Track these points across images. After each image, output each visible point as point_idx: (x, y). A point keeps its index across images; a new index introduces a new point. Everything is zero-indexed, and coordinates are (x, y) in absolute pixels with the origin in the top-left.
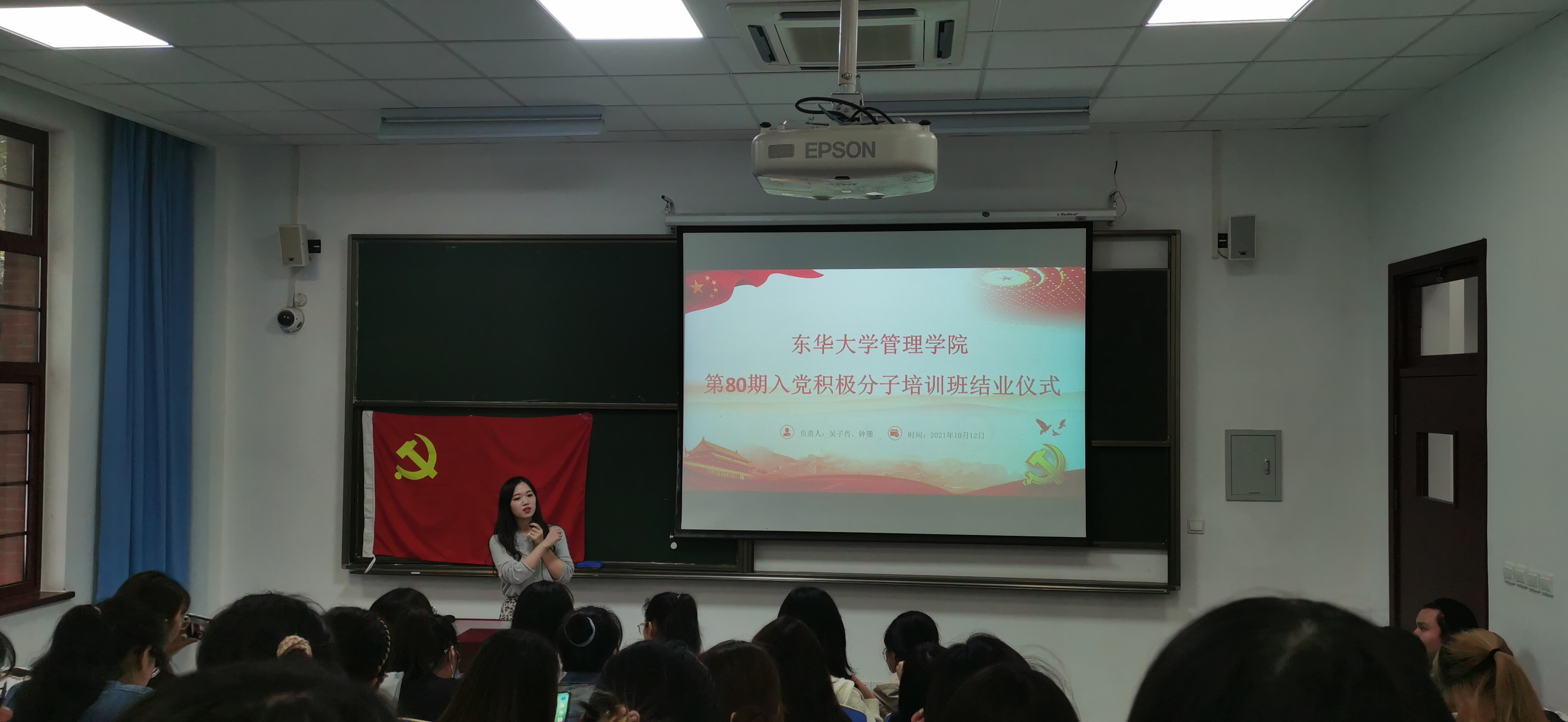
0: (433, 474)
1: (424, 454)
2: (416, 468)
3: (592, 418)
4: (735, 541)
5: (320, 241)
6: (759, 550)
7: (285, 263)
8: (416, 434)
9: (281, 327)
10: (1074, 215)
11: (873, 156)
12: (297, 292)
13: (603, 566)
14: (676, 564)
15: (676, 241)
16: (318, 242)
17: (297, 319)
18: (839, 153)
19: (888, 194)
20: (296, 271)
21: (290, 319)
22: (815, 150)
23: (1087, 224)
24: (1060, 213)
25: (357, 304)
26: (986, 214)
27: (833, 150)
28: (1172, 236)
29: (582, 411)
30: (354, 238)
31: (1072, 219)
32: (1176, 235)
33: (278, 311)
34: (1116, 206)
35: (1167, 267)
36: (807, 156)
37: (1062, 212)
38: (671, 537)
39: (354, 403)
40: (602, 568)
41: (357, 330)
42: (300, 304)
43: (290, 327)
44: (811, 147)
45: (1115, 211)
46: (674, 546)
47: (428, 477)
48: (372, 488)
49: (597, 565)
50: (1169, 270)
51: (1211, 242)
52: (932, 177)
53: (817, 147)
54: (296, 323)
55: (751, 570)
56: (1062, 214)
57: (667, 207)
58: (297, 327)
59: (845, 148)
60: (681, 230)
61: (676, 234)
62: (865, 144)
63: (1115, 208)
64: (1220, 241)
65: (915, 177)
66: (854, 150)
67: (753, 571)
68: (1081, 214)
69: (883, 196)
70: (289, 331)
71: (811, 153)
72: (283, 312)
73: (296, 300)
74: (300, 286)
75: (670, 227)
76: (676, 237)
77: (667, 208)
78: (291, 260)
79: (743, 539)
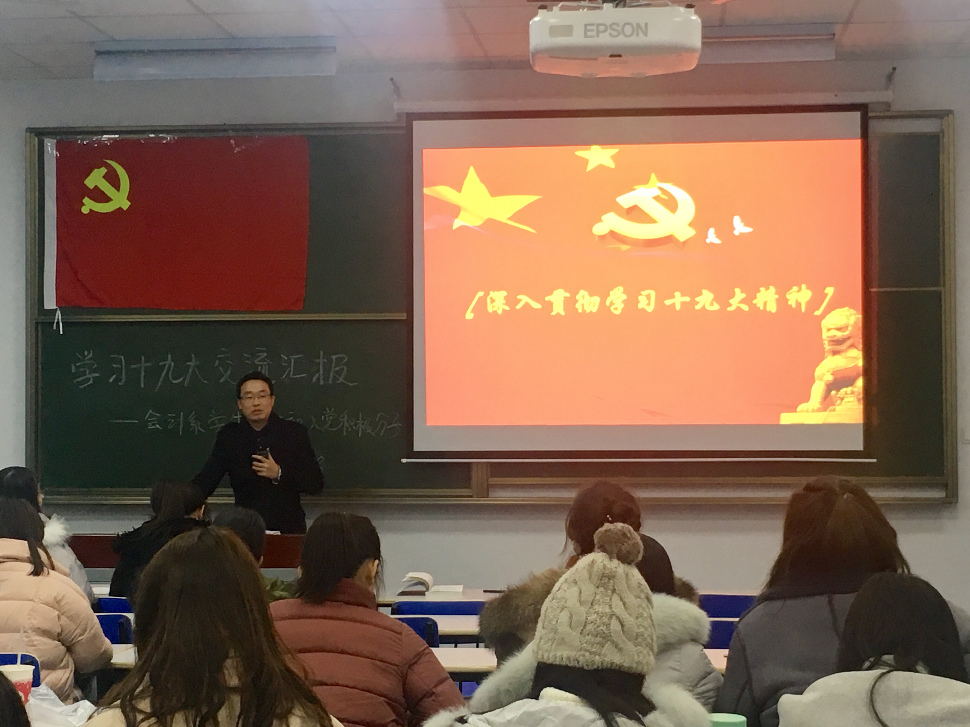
0: (126, 205)
1: (114, 181)
2: (107, 199)
11: (646, 34)
18: (615, 33)
22: (592, 30)
27: (609, 31)
36: (586, 36)
44: (589, 28)
47: (120, 208)
53: (594, 28)
59: (619, 29)
62: (638, 25)
66: (628, 30)
71: (589, 33)
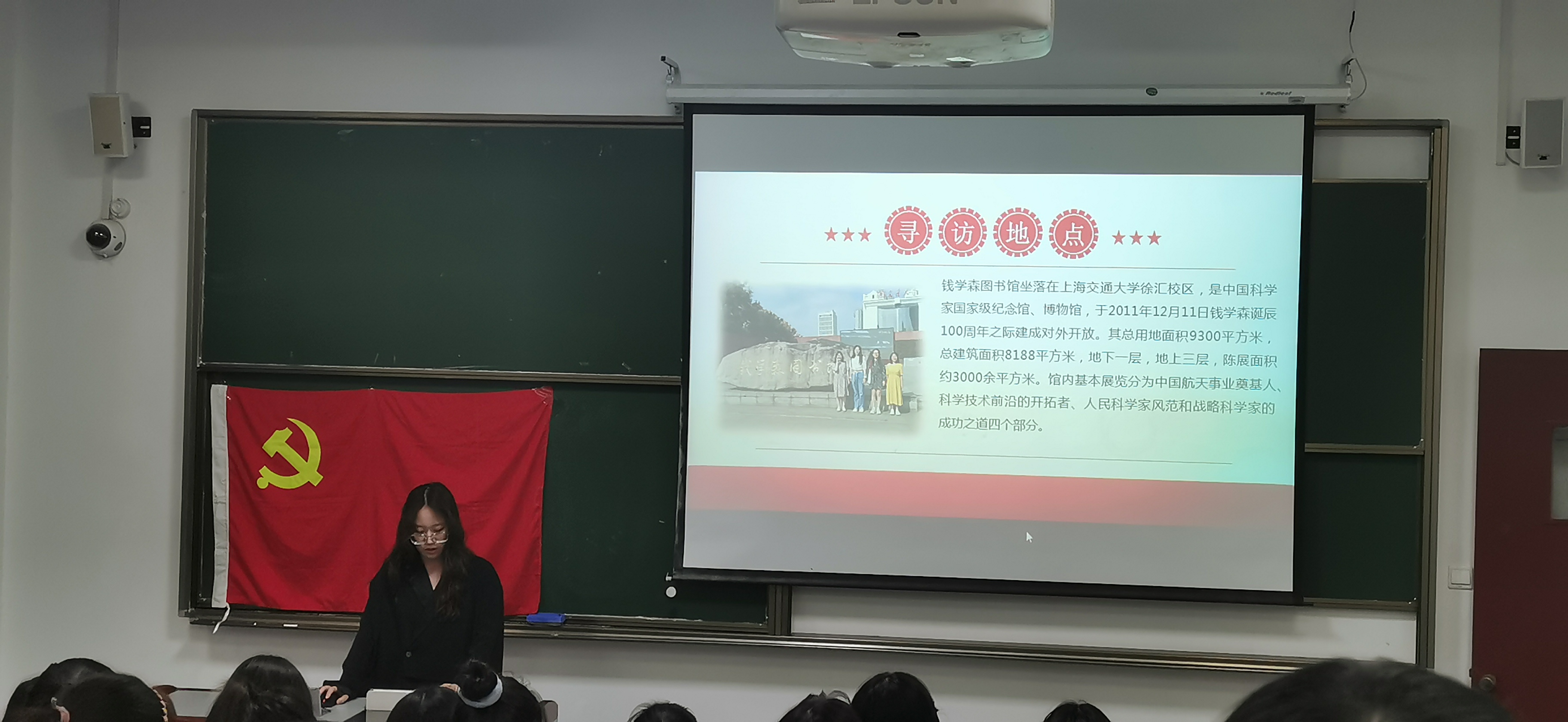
3: (551, 396)
4: (765, 586)
5: (150, 118)
6: (800, 600)
7: (96, 152)
8: (290, 419)
9: (92, 250)
10: (1287, 94)
12: (114, 198)
13: (567, 621)
14: (675, 620)
15: (682, 127)
16: (148, 121)
17: (115, 237)
19: (979, 60)
20: (114, 163)
21: (106, 237)
23: (1307, 111)
24: (1265, 91)
25: (204, 215)
26: (1152, 91)
28: (1436, 129)
29: (538, 384)
30: (201, 115)
31: (1284, 101)
32: (1441, 127)
33: (87, 226)
34: (1350, 82)
35: (1427, 178)
37: (1268, 90)
38: (668, 578)
39: (198, 366)
40: (564, 623)
41: (204, 255)
42: (119, 215)
43: (104, 249)
45: (1349, 89)
46: (671, 592)
48: (225, 503)
49: (557, 619)
50: (1430, 181)
51: (1497, 138)
52: (1044, 34)
54: (113, 243)
55: (787, 631)
56: (1268, 93)
57: (670, 74)
58: (115, 249)
60: (690, 109)
61: (683, 115)
63: (1349, 84)
64: (1510, 137)
65: (1018, 34)
67: (789, 633)
68: (1297, 93)
69: (972, 63)
70: (104, 256)
72: (94, 226)
73: (113, 208)
74: (120, 187)
75: (674, 105)
76: (682, 121)
77: (669, 76)
78: (107, 147)
79: (776, 584)
